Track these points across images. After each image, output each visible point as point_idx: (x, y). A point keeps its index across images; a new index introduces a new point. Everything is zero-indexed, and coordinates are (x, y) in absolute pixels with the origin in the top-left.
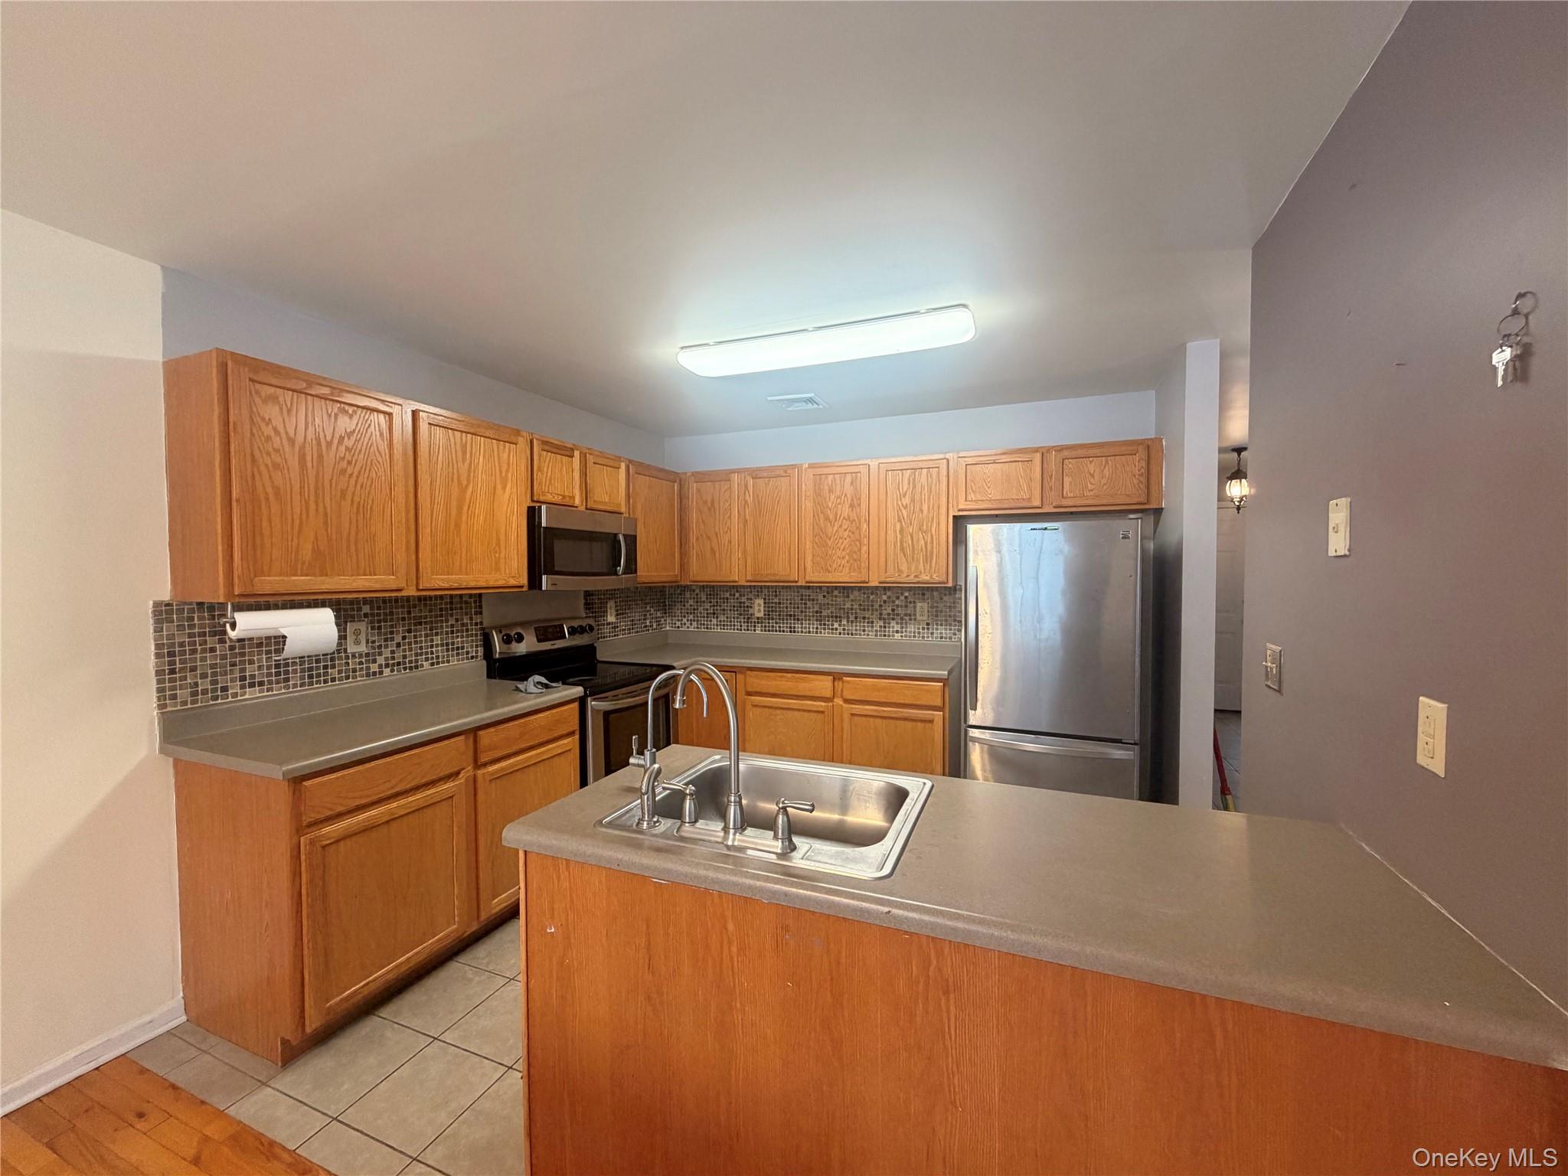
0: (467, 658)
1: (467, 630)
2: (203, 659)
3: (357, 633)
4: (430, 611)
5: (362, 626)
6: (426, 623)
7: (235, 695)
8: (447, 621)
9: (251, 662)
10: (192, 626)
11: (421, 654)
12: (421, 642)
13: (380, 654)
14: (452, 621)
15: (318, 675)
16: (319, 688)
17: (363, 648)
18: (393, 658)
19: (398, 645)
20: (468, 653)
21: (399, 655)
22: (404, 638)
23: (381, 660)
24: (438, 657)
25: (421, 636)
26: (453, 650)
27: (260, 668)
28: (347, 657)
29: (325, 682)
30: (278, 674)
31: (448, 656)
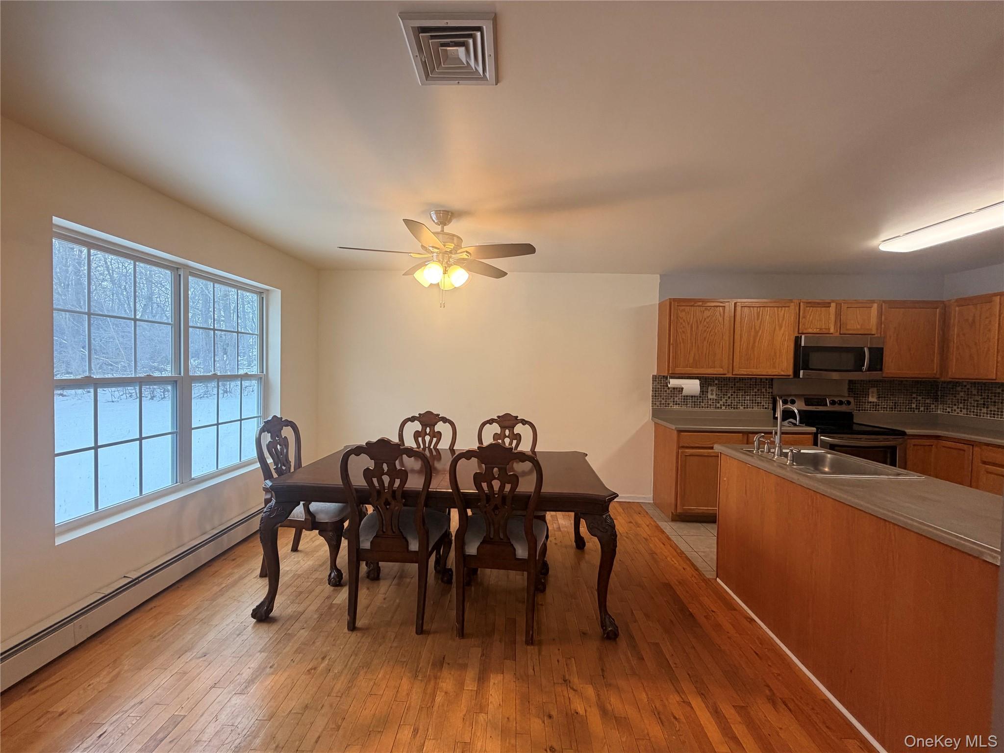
0: (763, 408)
1: (764, 395)
2: (663, 394)
3: (712, 390)
4: (745, 385)
5: (714, 388)
6: (742, 390)
7: (671, 406)
8: (753, 390)
9: (676, 397)
10: (661, 383)
11: (739, 403)
12: (740, 398)
13: (721, 400)
14: (756, 390)
15: (697, 405)
16: (696, 409)
17: (714, 397)
18: (726, 403)
19: (729, 398)
20: (763, 406)
21: (729, 401)
22: (732, 395)
23: (721, 403)
24: (747, 405)
25: (740, 395)
26: (755, 403)
27: (679, 399)
28: (708, 400)
29: (700, 407)
30: (684, 402)
31: (753, 405)
